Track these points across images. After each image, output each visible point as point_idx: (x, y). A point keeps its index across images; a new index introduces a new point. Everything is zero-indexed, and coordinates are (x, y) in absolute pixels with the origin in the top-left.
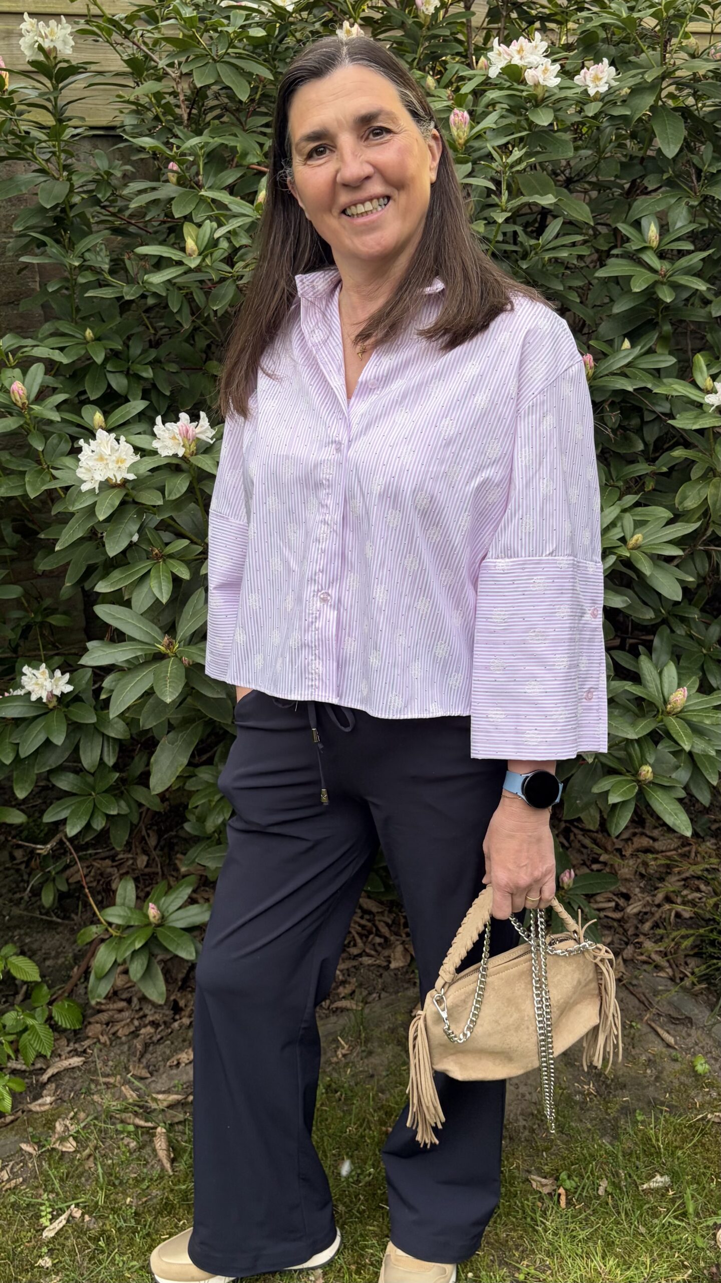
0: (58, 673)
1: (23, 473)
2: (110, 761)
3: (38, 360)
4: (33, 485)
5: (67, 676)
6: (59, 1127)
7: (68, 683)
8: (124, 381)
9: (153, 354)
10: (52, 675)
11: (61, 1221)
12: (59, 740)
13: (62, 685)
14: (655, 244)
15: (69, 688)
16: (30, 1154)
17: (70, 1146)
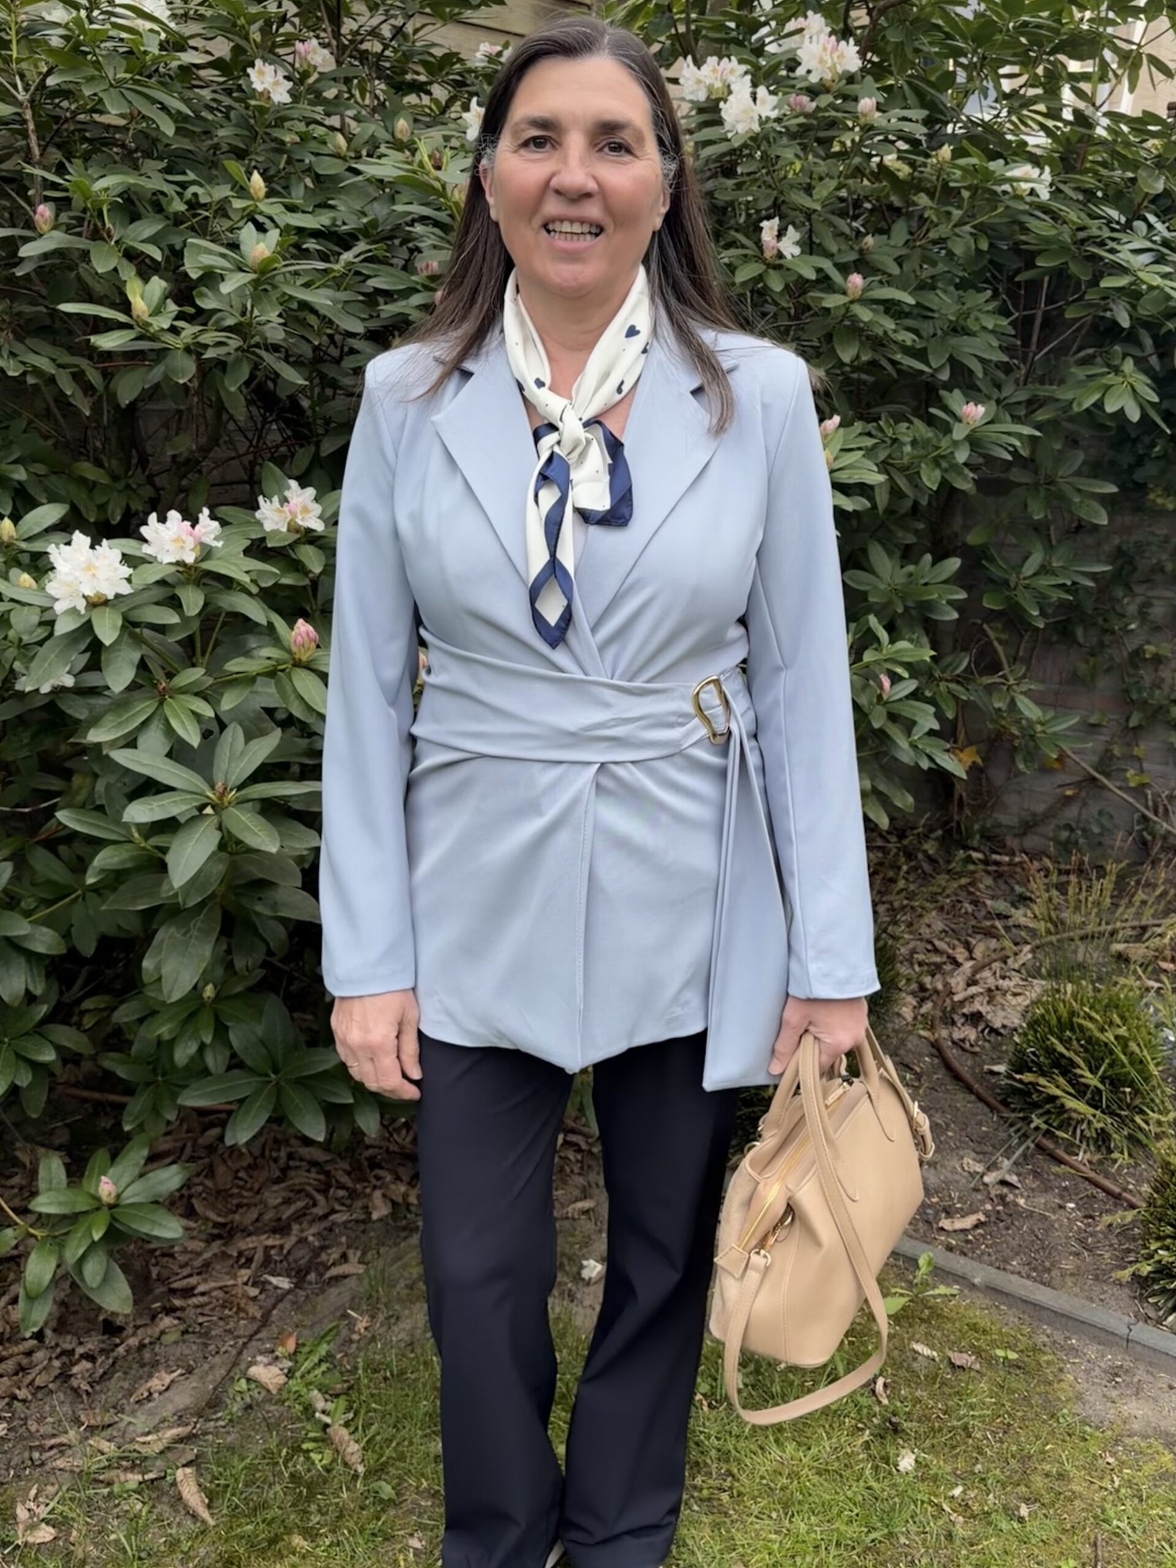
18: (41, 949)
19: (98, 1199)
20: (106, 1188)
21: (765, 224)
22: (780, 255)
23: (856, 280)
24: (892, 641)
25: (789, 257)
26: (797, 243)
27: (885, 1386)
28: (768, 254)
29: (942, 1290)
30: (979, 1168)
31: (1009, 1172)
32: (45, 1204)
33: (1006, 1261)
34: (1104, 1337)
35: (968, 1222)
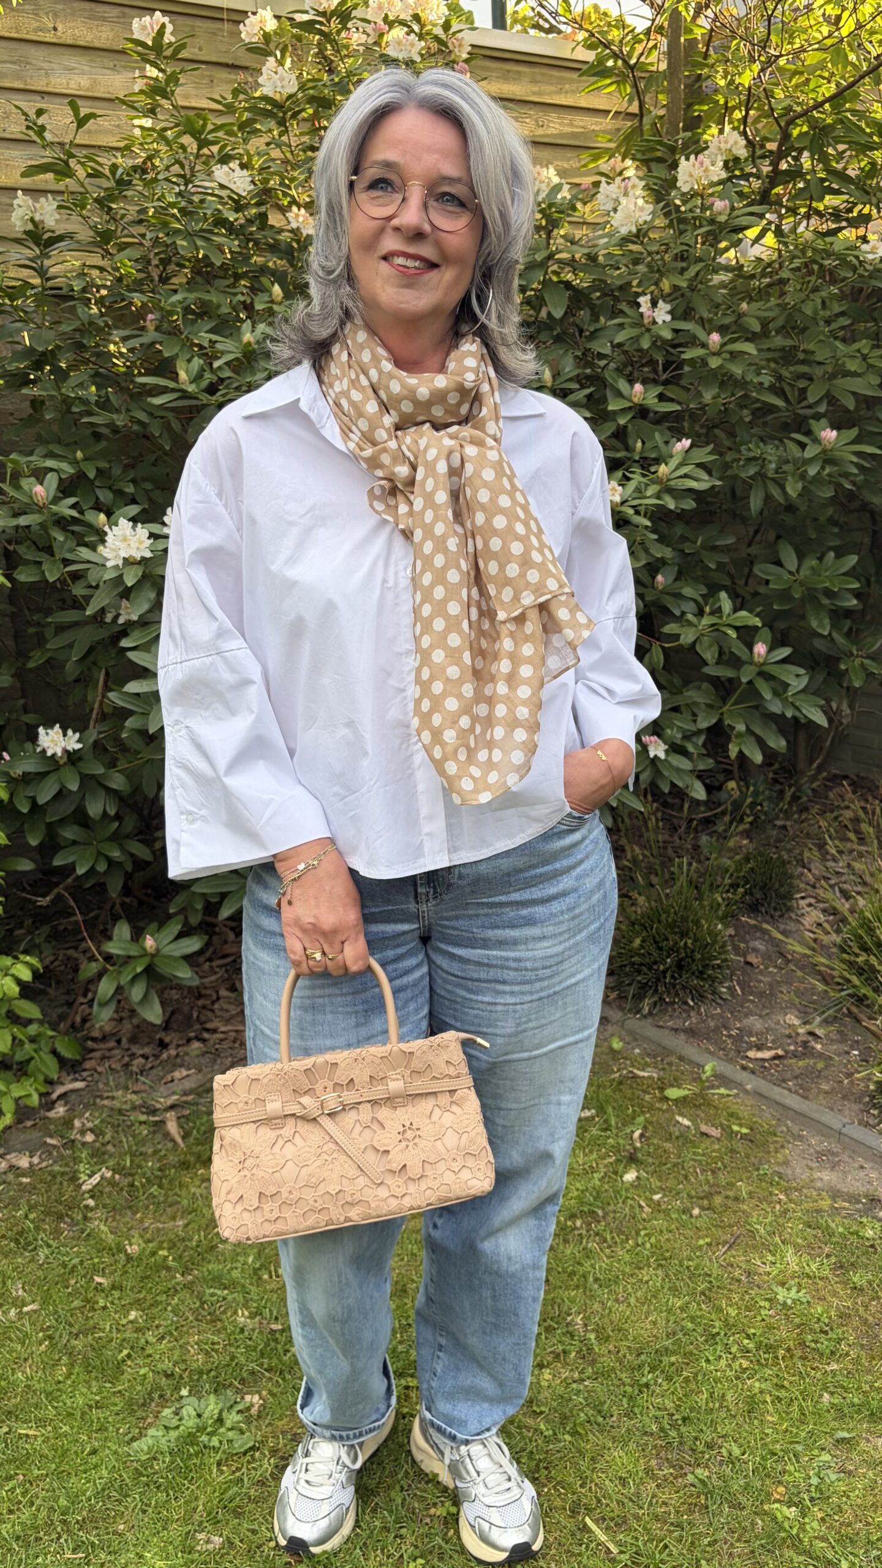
0: (70, 732)
1: (40, 563)
2: (112, 812)
3: (52, 470)
4: (50, 571)
5: (77, 735)
6: (77, 1123)
7: (79, 741)
8: (110, 495)
9: (131, 474)
10: (65, 735)
11: (97, 1178)
12: (74, 786)
13: (73, 742)
14: (549, 384)
15: (79, 746)
16: (54, 1146)
17: (89, 1138)
18: (114, 786)
19: (145, 949)
20: (149, 943)
21: (641, 300)
22: (654, 322)
23: (715, 337)
24: (735, 610)
25: (660, 322)
26: (668, 312)
27: (642, 1135)
28: (646, 321)
29: (722, 1091)
30: (796, 1022)
31: (820, 1026)
32: (113, 948)
33: (784, 1081)
34: (825, 1130)
35: (767, 1054)
